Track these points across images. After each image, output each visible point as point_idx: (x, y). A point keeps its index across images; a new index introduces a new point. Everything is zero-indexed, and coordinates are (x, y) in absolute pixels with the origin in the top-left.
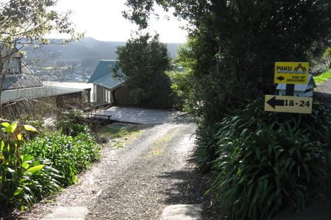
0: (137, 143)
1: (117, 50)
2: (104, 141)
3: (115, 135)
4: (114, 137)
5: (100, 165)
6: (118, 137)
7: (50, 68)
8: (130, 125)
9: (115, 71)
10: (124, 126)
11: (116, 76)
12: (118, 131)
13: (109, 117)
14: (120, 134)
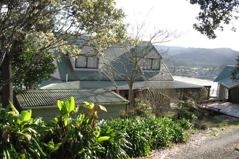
0: (230, 134)
1: (237, 58)
2: (203, 128)
3: (216, 125)
4: (214, 126)
5: (184, 146)
6: (218, 126)
7: (196, 69)
8: (234, 119)
9: (234, 75)
10: (228, 118)
11: (234, 78)
12: (220, 122)
13: (219, 110)
14: (220, 124)
